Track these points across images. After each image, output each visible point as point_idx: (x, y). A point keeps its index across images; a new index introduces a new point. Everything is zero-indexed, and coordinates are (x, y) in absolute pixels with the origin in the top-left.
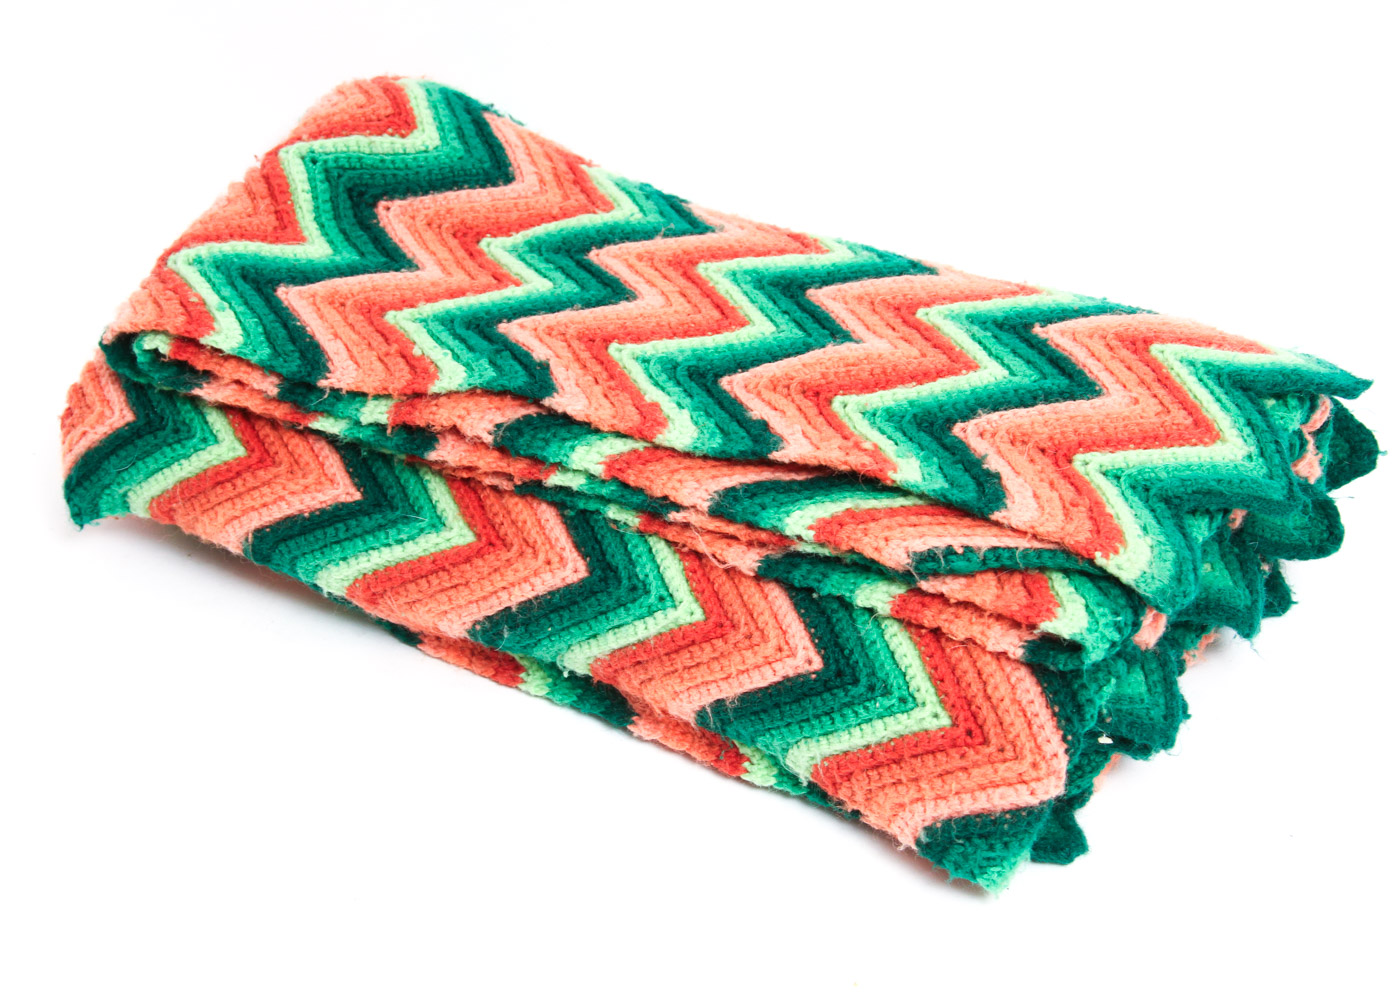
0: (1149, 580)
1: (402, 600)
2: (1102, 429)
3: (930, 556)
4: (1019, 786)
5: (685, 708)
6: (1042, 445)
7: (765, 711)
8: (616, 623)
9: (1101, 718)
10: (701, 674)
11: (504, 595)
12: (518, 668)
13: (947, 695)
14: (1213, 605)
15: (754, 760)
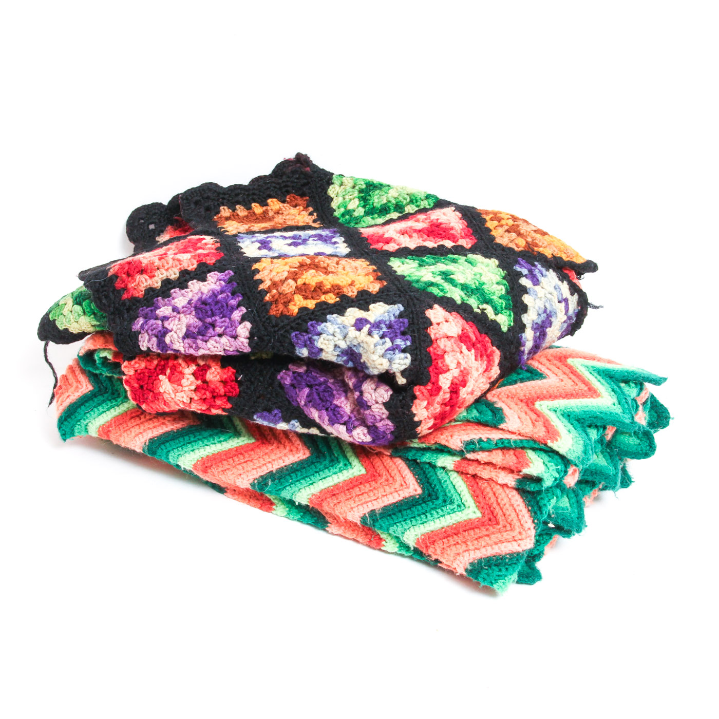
0: (572, 452)
1: (220, 469)
2: (547, 392)
3: (472, 442)
4: (513, 542)
5: (355, 516)
6: (521, 398)
7: (394, 514)
8: (324, 476)
9: (549, 516)
10: (365, 498)
11: (269, 465)
12: (272, 504)
13: (479, 503)
14: (599, 472)
15: (387, 540)
